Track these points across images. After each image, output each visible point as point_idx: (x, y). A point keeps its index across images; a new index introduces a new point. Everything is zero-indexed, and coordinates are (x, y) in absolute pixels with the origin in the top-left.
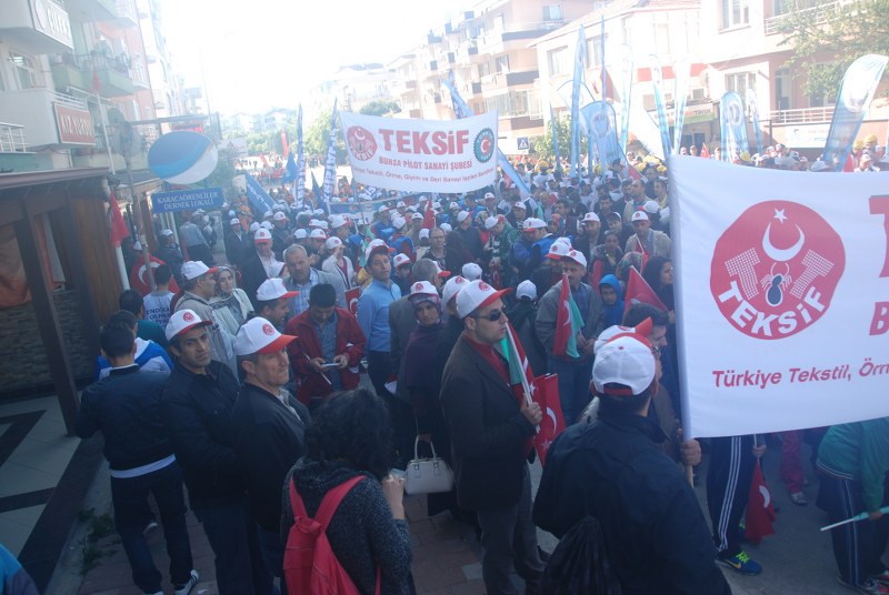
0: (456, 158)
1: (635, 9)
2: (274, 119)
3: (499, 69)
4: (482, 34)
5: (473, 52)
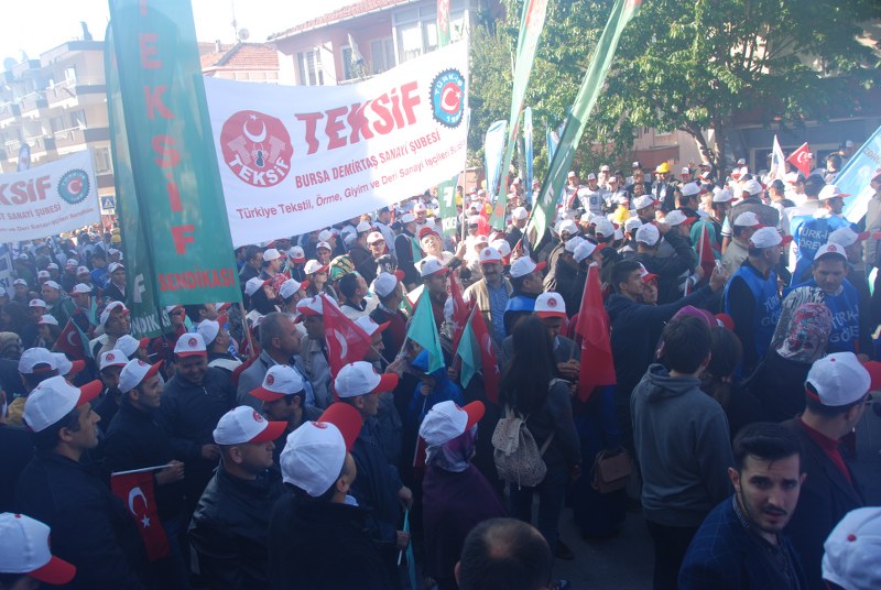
0: (39, 204)
1: (214, 68)
3: (75, 124)
4: (52, 86)
5: (42, 104)
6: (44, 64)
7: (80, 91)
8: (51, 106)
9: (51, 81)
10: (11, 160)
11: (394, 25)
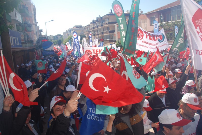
2: (58, 37)
3: (107, 30)
4: (104, 22)
5: (102, 26)
6: (103, 18)
7: (109, 23)
8: (104, 26)
11: (171, 11)
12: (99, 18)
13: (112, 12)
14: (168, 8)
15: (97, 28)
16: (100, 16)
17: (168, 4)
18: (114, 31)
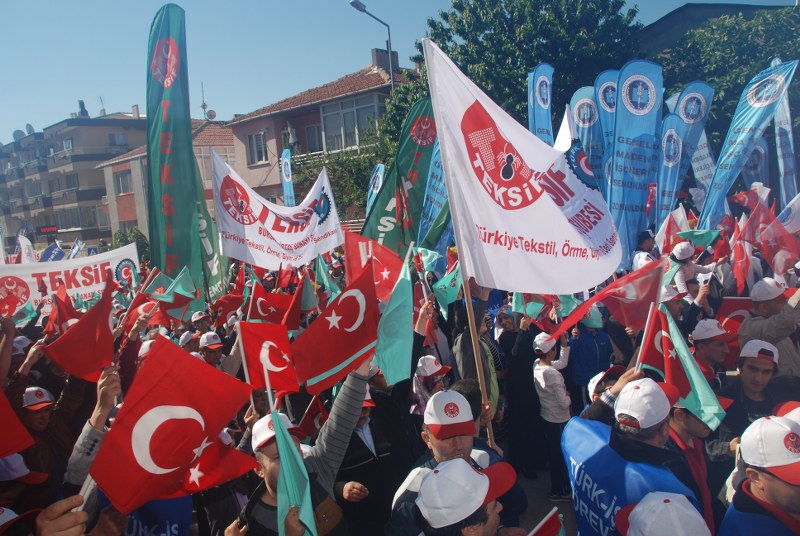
3: (69, 186)
4: (52, 154)
5: (43, 169)
6: (47, 136)
7: (75, 159)
8: (50, 171)
9: (52, 150)
10: (14, 215)
11: (322, 115)
12: (27, 134)
13: (84, 112)
14: (312, 105)
15: (18, 181)
16: (29, 127)
17: (310, 91)
18: (103, 192)
